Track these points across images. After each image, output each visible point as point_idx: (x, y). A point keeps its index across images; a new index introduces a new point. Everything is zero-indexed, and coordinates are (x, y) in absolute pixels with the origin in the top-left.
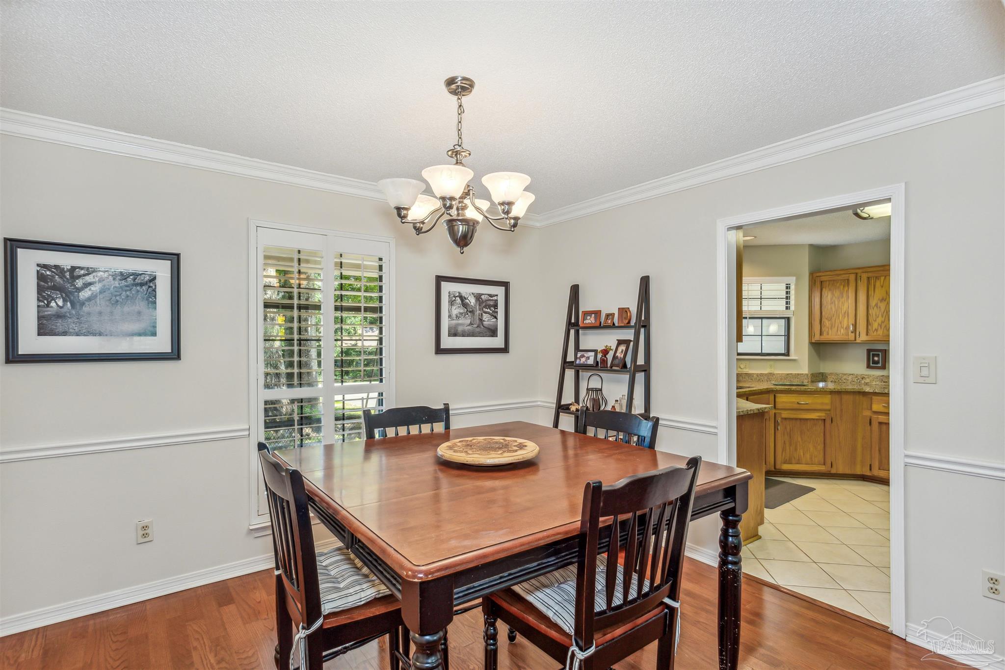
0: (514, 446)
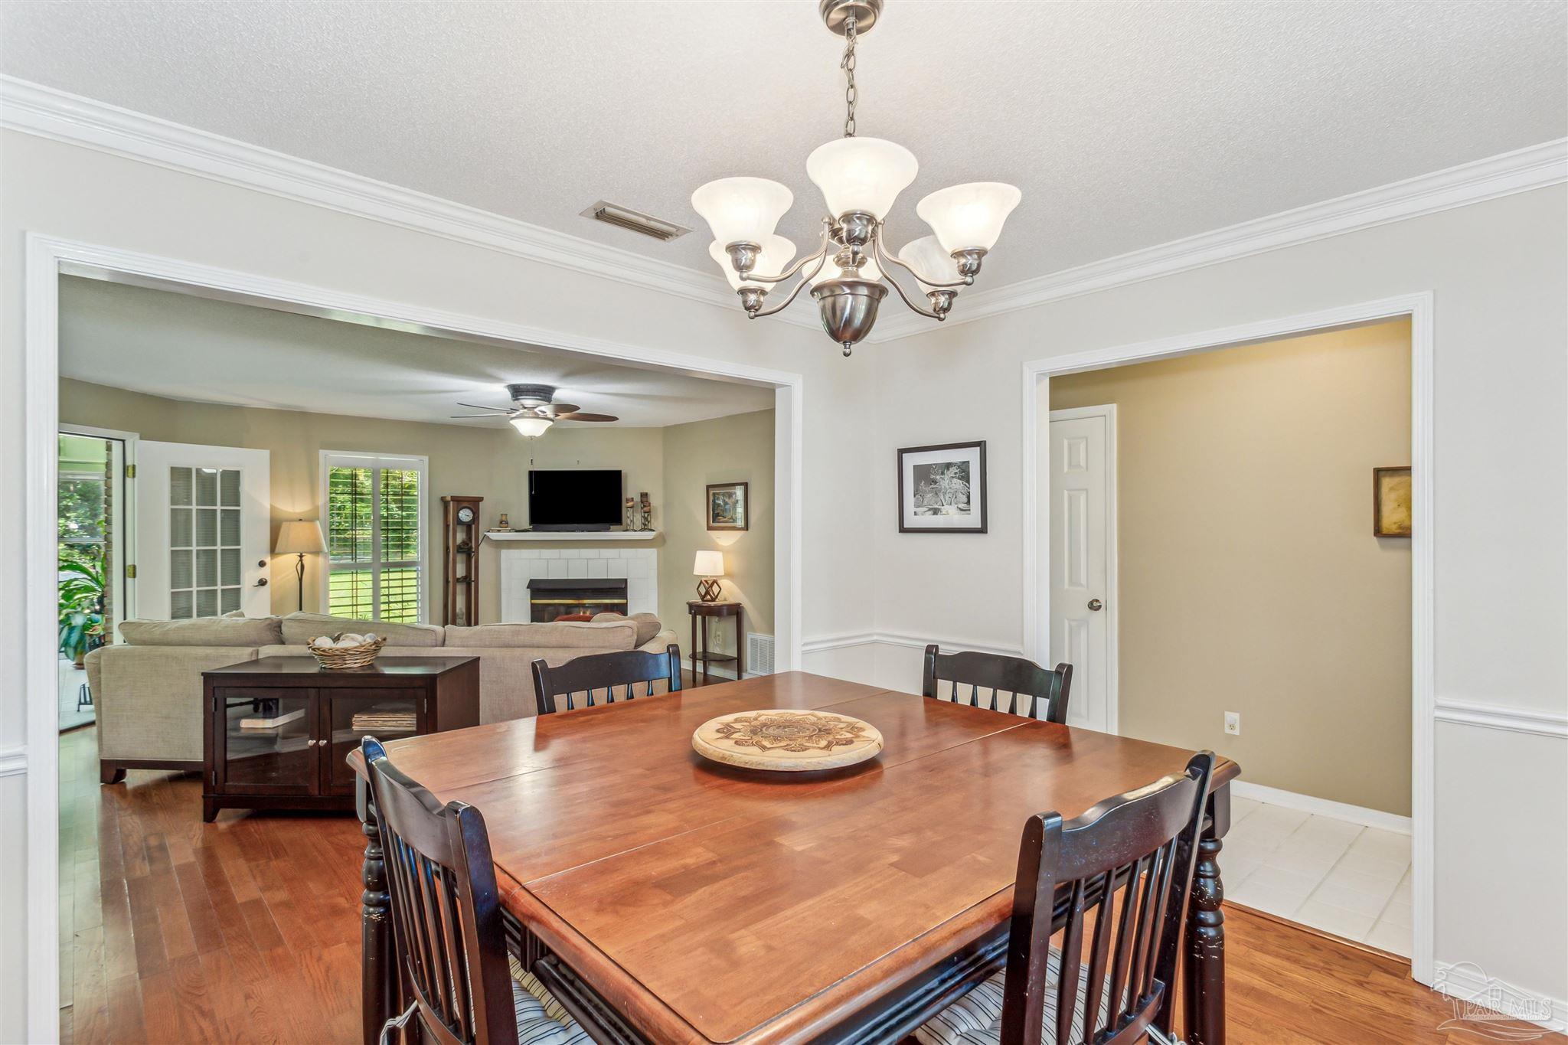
0: (739, 731)
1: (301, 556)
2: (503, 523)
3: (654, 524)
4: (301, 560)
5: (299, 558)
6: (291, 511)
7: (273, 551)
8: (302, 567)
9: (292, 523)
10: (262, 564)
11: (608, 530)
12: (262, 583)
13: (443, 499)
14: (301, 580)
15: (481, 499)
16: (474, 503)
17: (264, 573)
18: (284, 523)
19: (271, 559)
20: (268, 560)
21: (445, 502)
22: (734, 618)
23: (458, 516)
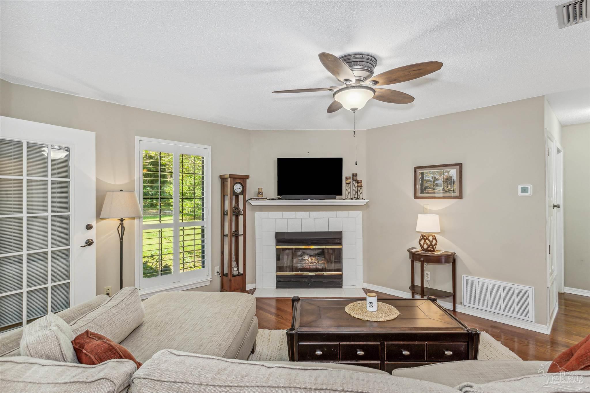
1: (122, 220)
2: (260, 194)
3: (364, 195)
4: (122, 224)
5: (120, 222)
6: (113, 183)
7: (98, 216)
8: (123, 228)
9: (114, 192)
10: (89, 227)
11: (335, 198)
12: (89, 243)
13: (221, 177)
14: (121, 239)
15: (248, 177)
16: (242, 180)
17: (91, 234)
18: (108, 193)
19: (96, 223)
20: (94, 224)
21: (223, 179)
22: (451, 265)
23: (233, 189)
